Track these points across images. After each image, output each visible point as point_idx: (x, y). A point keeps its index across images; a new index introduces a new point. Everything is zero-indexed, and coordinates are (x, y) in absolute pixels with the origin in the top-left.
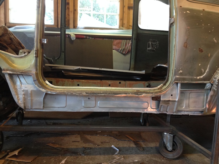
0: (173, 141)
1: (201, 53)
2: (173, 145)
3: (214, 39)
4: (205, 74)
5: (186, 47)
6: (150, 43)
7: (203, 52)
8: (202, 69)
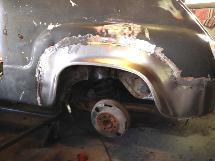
3: (33, 21)
4: (30, 63)
5: (6, 34)
7: (23, 39)
8: (26, 57)
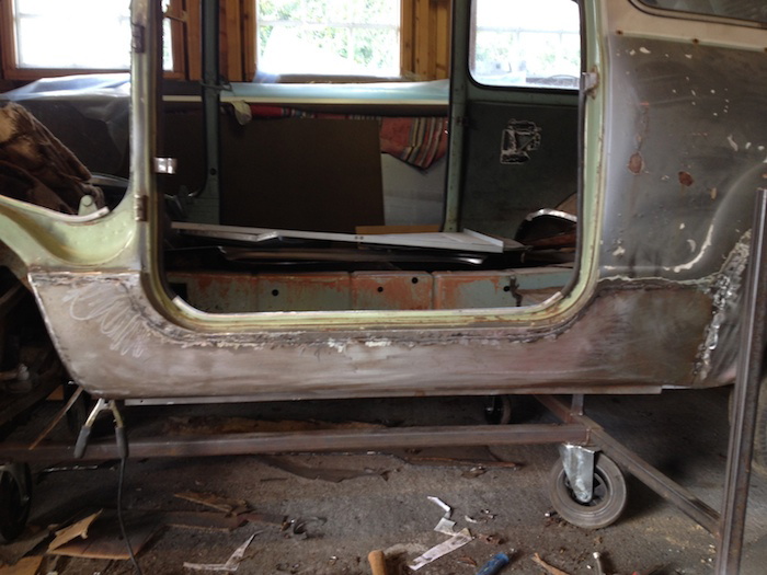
0: (596, 471)
1: (687, 187)
2: (596, 483)
3: (730, 138)
4: (700, 256)
5: (637, 169)
6: (512, 133)
7: (693, 186)
8: (690, 241)
